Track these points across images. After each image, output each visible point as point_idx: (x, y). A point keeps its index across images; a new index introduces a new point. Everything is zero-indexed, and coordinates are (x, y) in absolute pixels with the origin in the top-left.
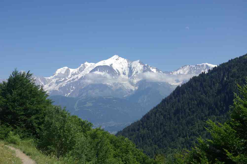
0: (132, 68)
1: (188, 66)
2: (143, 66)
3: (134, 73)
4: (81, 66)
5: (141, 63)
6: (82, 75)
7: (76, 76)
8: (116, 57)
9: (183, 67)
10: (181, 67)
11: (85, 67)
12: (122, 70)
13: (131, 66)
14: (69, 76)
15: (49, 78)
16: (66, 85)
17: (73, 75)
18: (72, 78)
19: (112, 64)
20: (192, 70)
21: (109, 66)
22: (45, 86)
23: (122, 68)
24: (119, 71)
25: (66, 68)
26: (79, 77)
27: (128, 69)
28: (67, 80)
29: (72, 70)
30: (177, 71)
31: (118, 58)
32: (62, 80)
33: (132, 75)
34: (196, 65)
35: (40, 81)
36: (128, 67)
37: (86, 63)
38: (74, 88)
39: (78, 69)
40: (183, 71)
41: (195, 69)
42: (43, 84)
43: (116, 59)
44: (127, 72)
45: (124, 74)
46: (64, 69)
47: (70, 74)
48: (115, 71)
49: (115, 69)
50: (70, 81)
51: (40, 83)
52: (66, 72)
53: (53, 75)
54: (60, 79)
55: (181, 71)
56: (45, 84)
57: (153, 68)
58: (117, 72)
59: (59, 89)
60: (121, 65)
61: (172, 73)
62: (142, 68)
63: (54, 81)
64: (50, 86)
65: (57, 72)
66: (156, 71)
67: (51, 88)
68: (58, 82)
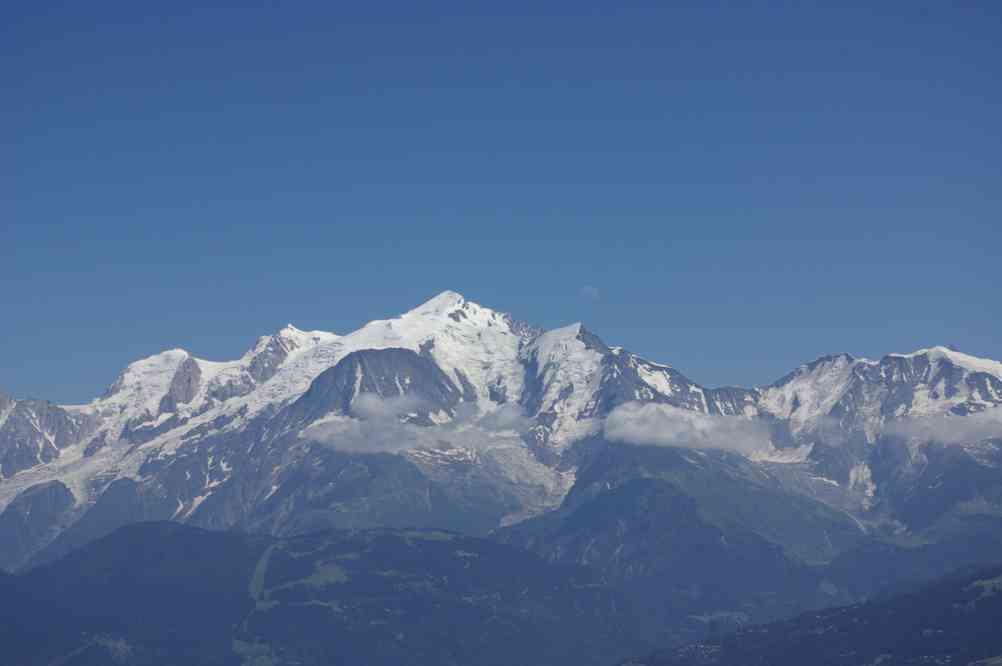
0: (540, 370)
1: (840, 363)
2: (599, 356)
3: (553, 393)
4: (260, 349)
5: (588, 338)
6: (269, 400)
7: (234, 403)
8: (449, 301)
9: (812, 367)
10: (804, 367)
11: (280, 354)
12: (485, 373)
13: (534, 353)
14: (198, 401)
15: (88, 410)
16: (180, 450)
17: (214, 394)
18: (211, 415)
19: (430, 344)
20: (864, 386)
21: (416, 349)
22: (63, 452)
23: (487, 366)
24: (472, 380)
25: (180, 354)
26: (254, 409)
27: (520, 368)
28: (185, 421)
29: (209, 369)
30: (779, 384)
31: (459, 307)
32: (156, 424)
33: (540, 403)
34: (886, 360)
35: (36, 424)
36: (520, 360)
37: (289, 332)
38: (224, 466)
39: (246, 361)
40: (812, 387)
41: (879, 381)
42: (52, 439)
43: (452, 310)
44: (513, 389)
45: (497, 396)
46: (168, 360)
47: (203, 390)
48: (449, 382)
49: (445, 368)
50: (201, 429)
51: (35, 434)
52: (177, 379)
53: (108, 393)
54: (148, 417)
55: (804, 388)
56: (63, 442)
57: (654, 368)
58: (461, 388)
59: (142, 471)
60: (481, 349)
61: (756, 396)
62: (595, 368)
63: (112, 426)
64: (89, 452)
65: (129, 378)
66: (672, 382)
67: (99, 464)
68: (134, 434)
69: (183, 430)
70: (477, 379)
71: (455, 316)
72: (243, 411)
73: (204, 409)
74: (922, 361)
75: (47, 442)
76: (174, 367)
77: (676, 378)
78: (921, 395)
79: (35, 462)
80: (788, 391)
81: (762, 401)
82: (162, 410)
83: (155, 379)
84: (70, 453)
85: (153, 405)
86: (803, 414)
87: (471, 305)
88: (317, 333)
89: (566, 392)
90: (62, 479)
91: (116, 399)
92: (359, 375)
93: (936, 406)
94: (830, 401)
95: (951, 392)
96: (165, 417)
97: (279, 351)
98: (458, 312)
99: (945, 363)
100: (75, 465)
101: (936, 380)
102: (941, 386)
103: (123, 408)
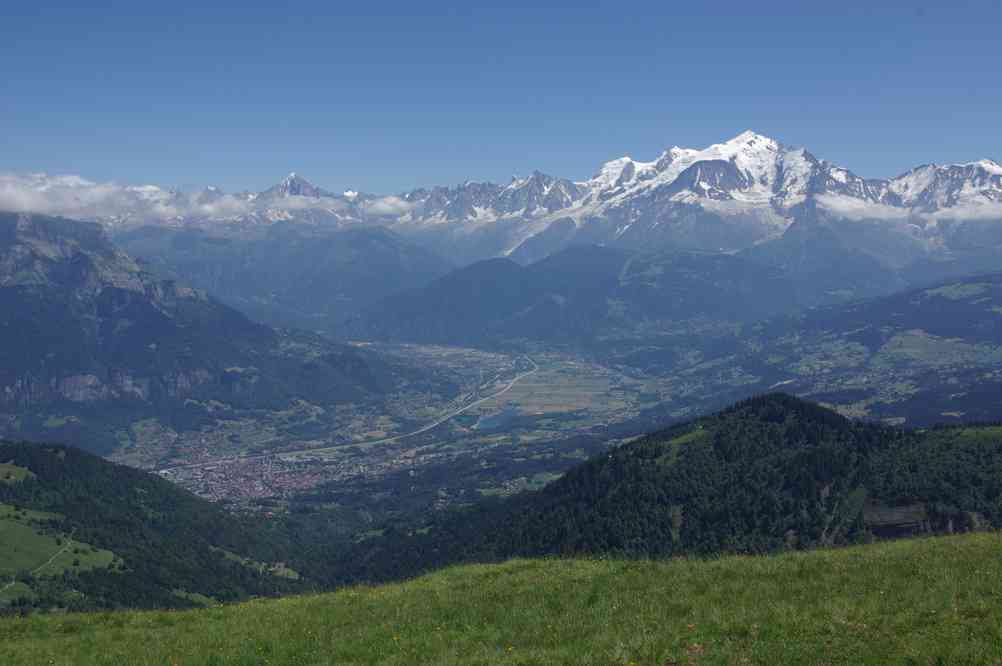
0: (784, 168)
1: (930, 168)
2: (811, 165)
3: (788, 182)
5: (807, 156)
6: (660, 182)
7: (647, 183)
8: (748, 135)
9: (916, 169)
10: (912, 170)
11: (671, 160)
12: (758, 171)
13: (781, 163)
14: (633, 181)
15: (586, 184)
16: (621, 204)
17: (639, 178)
18: (637, 188)
19: (735, 157)
20: (940, 180)
21: (727, 160)
22: (574, 203)
23: (760, 168)
24: (753, 174)
25: (627, 159)
26: (654, 186)
27: (775, 169)
29: (639, 167)
30: (900, 178)
31: (753, 138)
32: (613, 192)
33: (781, 186)
34: (952, 167)
35: (564, 191)
36: (776, 166)
37: (676, 150)
38: (638, 212)
39: (655, 163)
40: (915, 180)
41: (947, 177)
43: (749, 140)
44: (771, 178)
45: (764, 182)
46: (621, 162)
47: (635, 177)
48: (741, 174)
49: (740, 169)
50: (631, 195)
51: (562, 195)
52: (624, 171)
53: (595, 177)
54: (610, 188)
55: (911, 180)
56: (574, 199)
57: (838, 170)
58: (747, 178)
59: (604, 214)
60: (759, 159)
61: (888, 183)
62: (808, 170)
63: (595, 192)
64: (585, 204)
65: (604, 171)
66: (847, 177)
67: (588, 209)
68: (603, 196)
69: (623, 195)
70: (755, 174)
71: (750, 143)
72: (649, 187)
73: (635, 185)
74: (970, 168)
75: (567, 199)
76: (623, 165)
77: (850, 175)
78: (967, 184)
79: (562, 207)
80: (903, 182)
81: (890, 186)
82: (616, 186)
83: (614, 171)
84: (577, 204)
85: (612, 183)
86: (909, 193)
87: (759, 136)
88: (688, 150)
89: (794, 181)
90: (571, 216)
91: (598, 180)
92: (699, 172)
93: (973, 190)
94: (922, 188)
95: (982, 184)
96: (618, 188)
97: (670, 158)
98: (752, 141)
99: (981, 169)
100: (578, 210)
101: (976, 177)
102: (978, 181)
103: (600, 184)
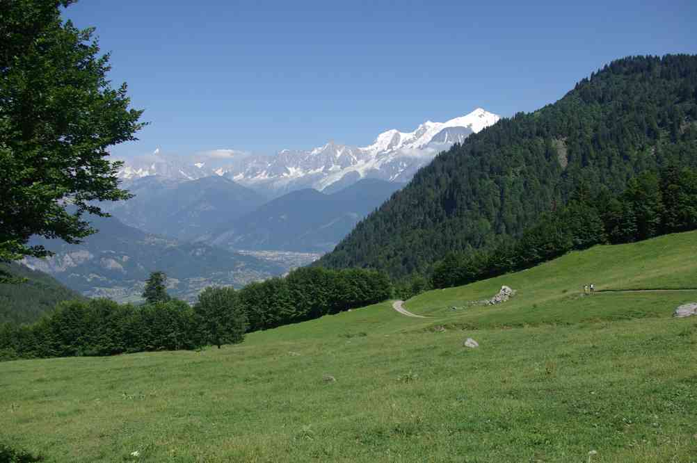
6: (420, 144)
7: (410, 145)
8: (479, 111)
14: (399, 145)
15: (366, 149)
16: (392, 160)
17: (404, 143)
19: (471, 125)
21: (466, 127)
22: (358, 162)
25: (394, 131)
26: (416, 146)
31: (482, 113)
32: (386, 153)
35: (351, 153)
37: (428, 123)
38: (405, 165)
39: (415, 133)
42: (356, 158)
43: (480, 114)
46: (391, 133)
47: (401, 142)
51: (350, 157)
52: (393, 139)
53: (372, 144)
54: (384, 151)
56: (358, 159)
59: (381, 167)
63: (373, 154)
64: (366, 162)
65: (379, 139)
69: (394, 154)
75: (354, 159)
76: (392, 136)
79: (350, 165)
82: (388, 148)
83: (387, 139)
84: (361, 162)
85: (386, 147)
87: (487, 113)
88: (436, 123)
90: (357, 170)
91: (375, 145)
92: (447, 135)
96: (389, 150)
97: (425, 129)
100: (363, 165)
103: (377, 148)
